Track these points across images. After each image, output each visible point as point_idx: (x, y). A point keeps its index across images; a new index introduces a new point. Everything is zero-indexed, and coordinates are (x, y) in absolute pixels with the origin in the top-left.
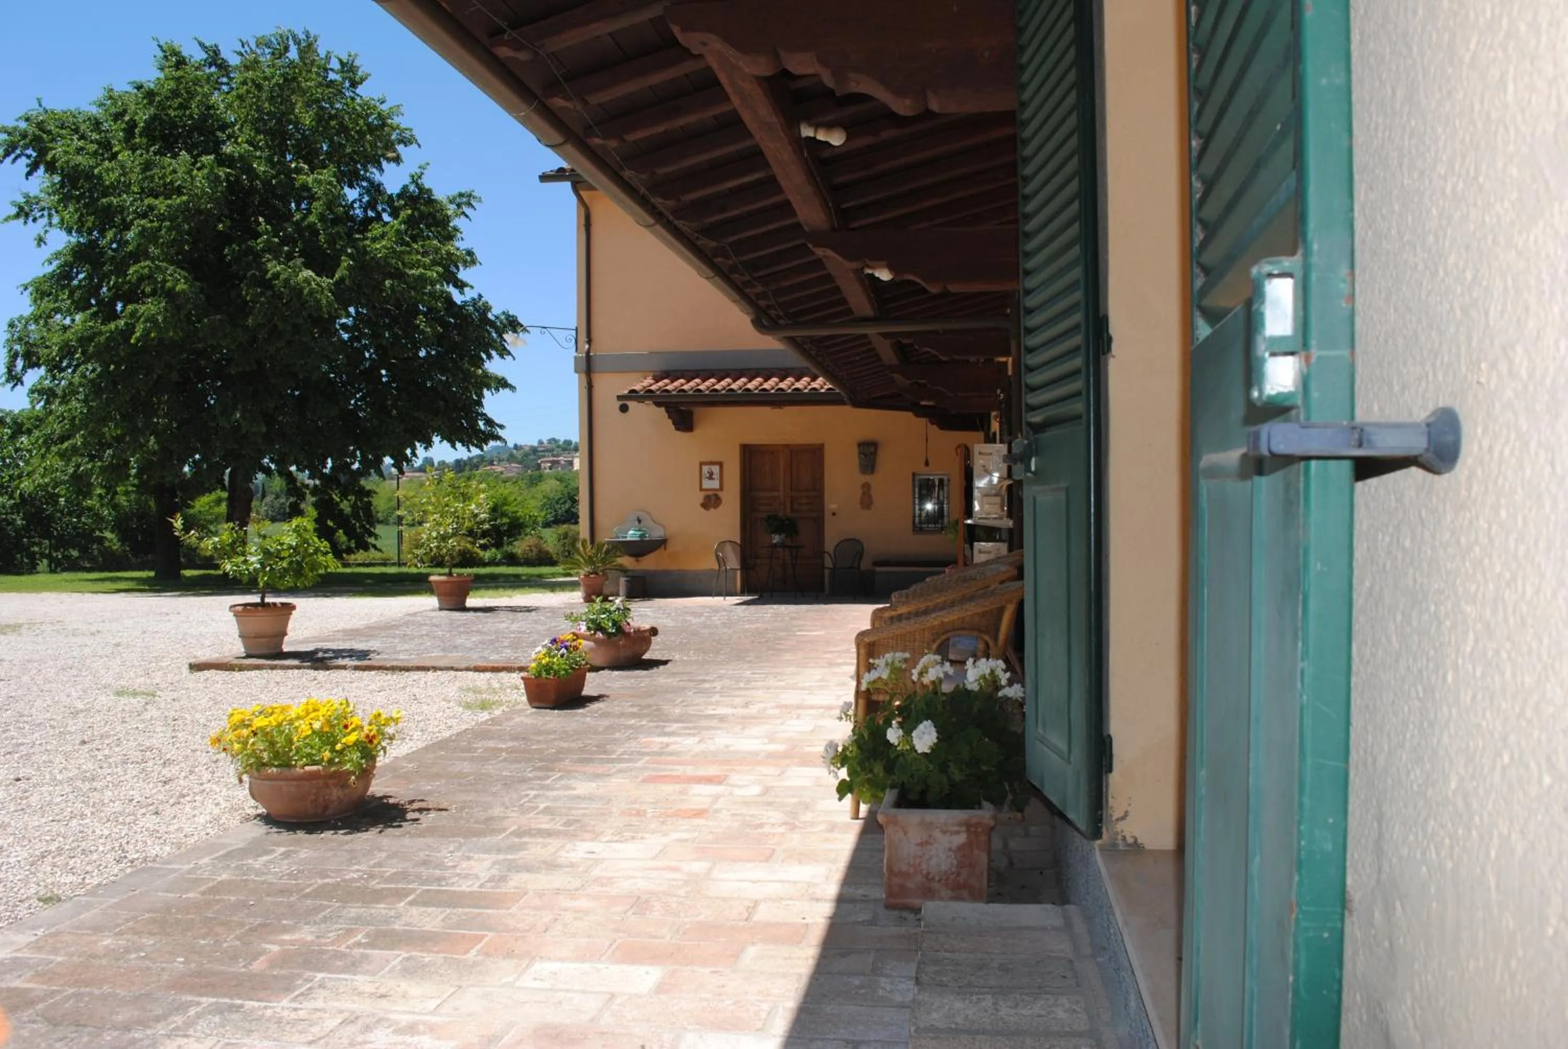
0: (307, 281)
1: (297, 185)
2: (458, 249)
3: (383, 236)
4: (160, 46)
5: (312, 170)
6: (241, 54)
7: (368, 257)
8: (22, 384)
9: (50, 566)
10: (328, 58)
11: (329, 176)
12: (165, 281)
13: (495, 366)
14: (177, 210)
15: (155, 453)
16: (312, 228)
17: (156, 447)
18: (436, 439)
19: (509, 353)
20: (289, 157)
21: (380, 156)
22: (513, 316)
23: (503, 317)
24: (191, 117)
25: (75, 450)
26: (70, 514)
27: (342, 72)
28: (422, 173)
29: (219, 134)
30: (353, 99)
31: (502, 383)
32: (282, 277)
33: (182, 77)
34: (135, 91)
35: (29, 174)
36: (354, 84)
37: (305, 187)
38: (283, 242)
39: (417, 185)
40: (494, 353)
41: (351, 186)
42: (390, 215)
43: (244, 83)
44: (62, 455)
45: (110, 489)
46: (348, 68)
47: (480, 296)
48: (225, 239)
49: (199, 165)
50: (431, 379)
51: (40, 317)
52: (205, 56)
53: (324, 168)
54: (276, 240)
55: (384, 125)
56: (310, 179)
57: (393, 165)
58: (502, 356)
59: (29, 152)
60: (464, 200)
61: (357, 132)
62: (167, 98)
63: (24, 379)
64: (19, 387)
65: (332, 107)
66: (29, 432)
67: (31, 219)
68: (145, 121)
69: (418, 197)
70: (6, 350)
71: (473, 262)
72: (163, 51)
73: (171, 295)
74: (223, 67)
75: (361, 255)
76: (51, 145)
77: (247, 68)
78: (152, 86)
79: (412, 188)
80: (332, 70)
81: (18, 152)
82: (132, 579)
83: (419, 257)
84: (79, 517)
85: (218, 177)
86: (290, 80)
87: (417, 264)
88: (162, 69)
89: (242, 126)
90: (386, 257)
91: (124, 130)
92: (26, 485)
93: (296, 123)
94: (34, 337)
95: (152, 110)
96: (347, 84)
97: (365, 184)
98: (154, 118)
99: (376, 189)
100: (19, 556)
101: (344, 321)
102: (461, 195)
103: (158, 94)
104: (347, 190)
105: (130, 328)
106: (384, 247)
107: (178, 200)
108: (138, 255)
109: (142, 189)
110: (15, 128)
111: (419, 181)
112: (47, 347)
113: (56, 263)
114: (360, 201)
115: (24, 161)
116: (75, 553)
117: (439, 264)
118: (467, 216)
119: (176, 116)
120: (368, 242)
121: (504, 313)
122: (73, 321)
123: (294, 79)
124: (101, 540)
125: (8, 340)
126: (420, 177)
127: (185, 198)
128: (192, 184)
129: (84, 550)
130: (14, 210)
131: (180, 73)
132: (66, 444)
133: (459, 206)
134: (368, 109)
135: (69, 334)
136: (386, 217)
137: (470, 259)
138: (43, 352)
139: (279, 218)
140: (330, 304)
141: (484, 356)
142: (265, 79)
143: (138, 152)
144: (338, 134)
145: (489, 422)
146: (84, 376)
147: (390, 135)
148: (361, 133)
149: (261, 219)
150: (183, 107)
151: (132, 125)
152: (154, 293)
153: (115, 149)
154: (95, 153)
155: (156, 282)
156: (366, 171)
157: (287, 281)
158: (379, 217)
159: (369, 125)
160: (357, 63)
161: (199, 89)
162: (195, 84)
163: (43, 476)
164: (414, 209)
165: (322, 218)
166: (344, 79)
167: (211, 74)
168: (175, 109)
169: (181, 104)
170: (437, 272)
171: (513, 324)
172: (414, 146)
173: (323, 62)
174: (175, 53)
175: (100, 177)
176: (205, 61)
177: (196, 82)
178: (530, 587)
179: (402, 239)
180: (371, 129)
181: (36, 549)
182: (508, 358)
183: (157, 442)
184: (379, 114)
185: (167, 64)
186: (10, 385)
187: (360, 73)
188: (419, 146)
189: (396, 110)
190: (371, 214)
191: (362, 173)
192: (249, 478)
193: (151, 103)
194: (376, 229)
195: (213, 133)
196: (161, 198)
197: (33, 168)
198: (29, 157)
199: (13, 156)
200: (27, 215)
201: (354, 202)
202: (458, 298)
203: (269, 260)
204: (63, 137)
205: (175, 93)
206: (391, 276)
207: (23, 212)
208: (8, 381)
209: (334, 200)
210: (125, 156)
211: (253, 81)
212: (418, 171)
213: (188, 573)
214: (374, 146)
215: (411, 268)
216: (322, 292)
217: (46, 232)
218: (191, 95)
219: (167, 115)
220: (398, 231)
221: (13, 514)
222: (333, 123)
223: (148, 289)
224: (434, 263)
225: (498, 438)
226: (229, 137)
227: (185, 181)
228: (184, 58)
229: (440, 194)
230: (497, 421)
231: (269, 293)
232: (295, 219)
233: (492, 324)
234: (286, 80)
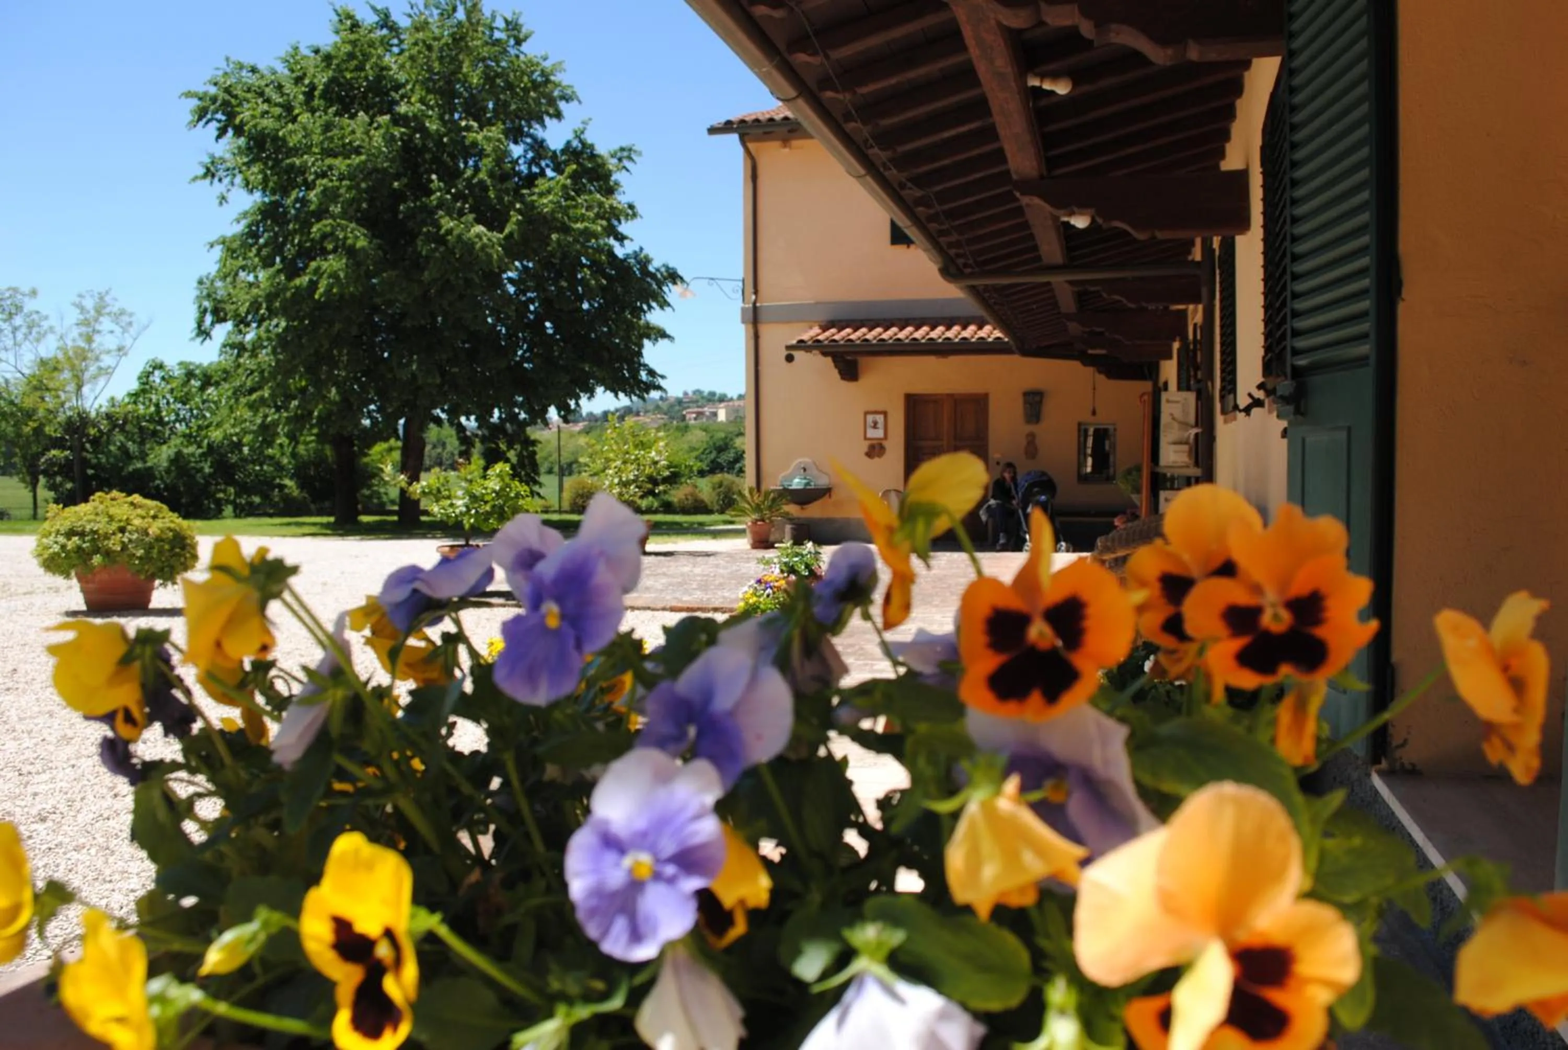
0: (478, 236)
1: (467, 142)
2: (620, 203)
3: (549, 191)
4: (336, 11)
5: (481, 128)
6: (410, 16)
7: (535, 212)
8: (211, 338)
9: (235, 511)
10: (493, 17)
11: (498, 133)
12: (346, 238)
13: (655, 317)
14: (355, 169)
15: (335, 403)
16: (482, 185)
17: (337, 398)
18: (600, 390)
19: (669, 305)
20: (456, 116)
21: (543, 113)
22: (673, 269)
23: (663, 270)
24: (366, 78)
25: (262, 401)
26: (254, 462)
27: (508, 30)
28: (585, 129)
29: (393, 94)
30: (517, 57)
31: (663, 334)
32: (456, 232)
33: (359, 40)
34: (313, 55)
35: (219, 137)
36: (519, 42)
37: (475, 144)
38: (456, 198)
39: (581, 141)
40: (654, 304)
41: (516, 142)
42: (554, 170)
43: (416, 44)
44: (252, 406)
45: (293, 437)
46: (513, 26)
47: (641, 249)
48: (399, 197)
49: (375, 125)
50: (595, 331)
51: (229, 274)
52: (376, 19)
53: (493, 125)
54: (449, 197)
55: (548, 81)
56: (480, 137)
57: (555, 121)
58: (662, 307)
59: (219, 116)
60: (625, 154)
61: (522, 89)
62: (343, 61)
63: (213, 333)
64: (208, 341)
65: (498, 66)
66: (217, 384)
67: (216, 179)
68: (324, 84)
69: (581, 152)
70: (196, 306)
71: (635, 215)
72: (338, 15)
73: (351, 252)
74: (394, 29)
75: (529, 210)
76: (238, 109)
77: (417, 29)
78: (329, 49)
79: (575, 143)
80: (497, 28)
81: (209, 116)
82: (314, 524)
83: (583, 211)
84: (261, 465)
85: (393, 136)
86: (459, 39)
87: (583, 218)
88: (337, 32)
89: (414, 86)
90: (553, 211)
91: (304, 93)
92: (216, 435)
93: (465, 82)
94: (221, 294)
95: (330, 73)
96: (512, 42)
97: (529, 140)
98: (332, 80)
99: (539, 147)
100: (206, 502)
101: (510, 274)
102: (622, 149)
103: (336, 57)
104: (512, 147)
105: (313, 285)
106: (551, 202)
107: (356, 160)
108: (321, 214)
109: (322, 149)
110: (205, 93)
111: (582, 137)
112: (233, 303)
113: (244, 222)
114: (525, 157)
115: (214, 125)
116: (257, 500)
117: (602, 218)
118: (627, 170)
119: (352, 78)
120: (535, 198)
121: (664, 265)
122: (256, 277)
123: (462, 38)
124: (282, 487)
125: (198, 297)
126: (582, 132)
127: (363, 157)
128: (370, 143)
129: (266, 497)
130: (202, 171)
131: (353, 37)
132: (254, 396)
133: (620, 160)
134: (532, 66)
135: (255, 291)
136: (550, 173)
137: (631, 212)
138: (229, 307)
139: (450, 175)
140: (500, 259)
141: (645, 307)
142: (435, 39)
143: (317, 114)
144: (504, 90)
145: (652, 373)
146: (268, 331)
147: (552, 92)
148: (526, 90)
149: (434, 177)
150: (360, 68)
151: (313, 87)
152: (335, 251)
153: (296, 111)
154: (280, 116)
155: (338, 239)
156: (530, 127)
157: (459, 237)
158: (542, 174)
159: (534, 82)
160: (521, 21)
161: (373, 51)
162: (370, 46)
163: (233, 426)
164: (578, 163)
165: (491, 174)
166: (509, 37)
167: (385, 36)
168: (352, 71)
169: (356, 66)
170: (601, 226)
171: (673, 277)
172: (575, 102)
173: (489, 21)
174: (350, 17)
175: (284, 139)
176: (377, 23)
177: (371, 44)
178: (693, 533)
179: (568, 194)
180: (535, 86)
181: (221, 495)
182: (667, 309)
183: (338, 392)
184: (542, 71)
185: (343, 27)
186: (200, 339)
187: (524, 30)
188: (580, 102)
189: (558, 66)
190: (535, 169)
191: (526, 129)
192: (423, 428)
193: (328, 66)
194: (542, 185)
195: (387, 94)
196: (340, 158)
197: (222, 132)
198: (219, 121)
199: (204, 120)
200: (213, 176)
201: (519, 158)
202: (620, 252)
203: (441, 217)
204: (248, 101)
205: (351, 56)
206: (557, 230)
207: (209, 173)
208: (198, 335)
209: (502, 156)
210: (305, 118)
211: (424, 42)
212: (581, 126)
213: (365, 519)
214: (537, 102)
215: (576, 222)
216: (493, 246)
217: (228, 190)
218: (366, 57)
219: (344, 77)
220: (564, 187)
221: (201, 461)
222: (498, 81)
223: (330, 247)
224: (599, 216)
225: (659, 388)
226: (402, 97)
227: (363, 141)
228: (357, 21)
229: (603, 148)
230: (659, 371)
231: (442, 249)
232: (466, 176)
233: (653, 276)
234: (454, 39)
